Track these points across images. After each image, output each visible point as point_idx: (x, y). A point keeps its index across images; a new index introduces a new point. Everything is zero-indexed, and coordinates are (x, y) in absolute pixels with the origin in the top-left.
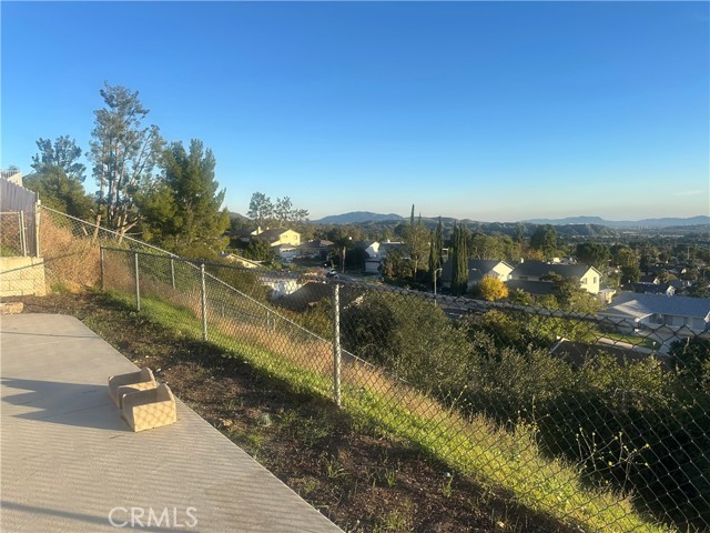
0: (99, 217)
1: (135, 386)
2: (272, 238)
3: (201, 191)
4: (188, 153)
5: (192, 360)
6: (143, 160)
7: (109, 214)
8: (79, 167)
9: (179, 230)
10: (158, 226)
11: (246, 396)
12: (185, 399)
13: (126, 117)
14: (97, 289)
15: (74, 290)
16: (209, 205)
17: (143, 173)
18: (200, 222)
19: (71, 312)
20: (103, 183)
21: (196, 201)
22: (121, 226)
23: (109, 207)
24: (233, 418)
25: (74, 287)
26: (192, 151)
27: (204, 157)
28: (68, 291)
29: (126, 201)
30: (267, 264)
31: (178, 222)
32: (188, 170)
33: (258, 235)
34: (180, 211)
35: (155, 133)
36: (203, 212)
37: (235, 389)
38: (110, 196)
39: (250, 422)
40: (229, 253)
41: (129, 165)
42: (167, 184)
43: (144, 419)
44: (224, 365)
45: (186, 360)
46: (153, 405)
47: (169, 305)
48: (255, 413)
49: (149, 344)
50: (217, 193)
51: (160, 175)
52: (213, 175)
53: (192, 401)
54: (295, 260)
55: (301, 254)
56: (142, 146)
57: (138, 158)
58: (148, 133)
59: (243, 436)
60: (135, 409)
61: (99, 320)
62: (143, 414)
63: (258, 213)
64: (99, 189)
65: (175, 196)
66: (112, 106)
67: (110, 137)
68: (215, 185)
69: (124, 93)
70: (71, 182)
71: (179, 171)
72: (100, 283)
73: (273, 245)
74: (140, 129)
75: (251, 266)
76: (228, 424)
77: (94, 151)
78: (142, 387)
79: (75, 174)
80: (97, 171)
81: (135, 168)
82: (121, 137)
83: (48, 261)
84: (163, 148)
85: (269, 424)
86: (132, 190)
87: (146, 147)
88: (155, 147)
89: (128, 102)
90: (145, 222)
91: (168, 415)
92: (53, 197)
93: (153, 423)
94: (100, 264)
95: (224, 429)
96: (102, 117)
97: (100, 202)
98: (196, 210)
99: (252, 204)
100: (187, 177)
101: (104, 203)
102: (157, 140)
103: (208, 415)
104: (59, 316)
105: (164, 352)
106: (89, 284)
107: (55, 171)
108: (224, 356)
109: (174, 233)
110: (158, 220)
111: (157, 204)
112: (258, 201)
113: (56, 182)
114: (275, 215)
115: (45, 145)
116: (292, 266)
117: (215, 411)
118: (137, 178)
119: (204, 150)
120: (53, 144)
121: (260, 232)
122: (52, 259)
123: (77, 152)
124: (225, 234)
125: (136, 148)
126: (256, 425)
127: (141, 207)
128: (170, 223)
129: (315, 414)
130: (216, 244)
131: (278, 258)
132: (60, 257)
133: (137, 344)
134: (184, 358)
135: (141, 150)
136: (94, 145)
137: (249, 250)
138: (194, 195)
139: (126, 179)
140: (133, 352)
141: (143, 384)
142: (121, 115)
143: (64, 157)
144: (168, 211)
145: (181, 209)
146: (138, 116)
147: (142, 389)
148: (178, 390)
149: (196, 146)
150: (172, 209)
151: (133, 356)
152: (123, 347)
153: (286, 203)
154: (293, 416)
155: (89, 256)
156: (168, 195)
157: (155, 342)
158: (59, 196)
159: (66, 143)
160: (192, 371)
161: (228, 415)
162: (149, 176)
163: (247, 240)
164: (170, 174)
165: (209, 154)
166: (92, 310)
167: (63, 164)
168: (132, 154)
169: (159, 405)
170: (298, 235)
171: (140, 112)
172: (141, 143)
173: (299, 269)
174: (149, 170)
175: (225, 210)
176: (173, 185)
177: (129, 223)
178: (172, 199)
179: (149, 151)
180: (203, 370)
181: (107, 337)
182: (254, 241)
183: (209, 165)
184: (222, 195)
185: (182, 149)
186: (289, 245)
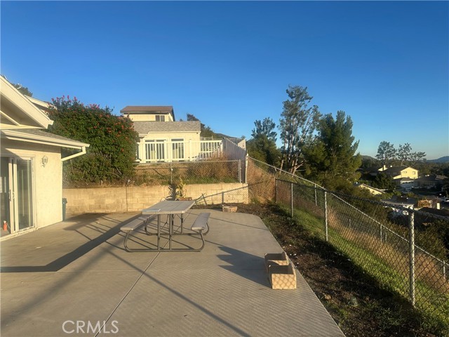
0: (283, 161)
1: (277, 262)
2: (394, 173)
3: (343, 143)
4: (335, 120)
5: (316, 252)
6: (308, 127)
7: (288, 159)
8: (274, 134)
9: (328, 168)
10: (315, 166)
11: (344, 283)
12: (306, 276)
13: (299, 103)
14: (273, 202)
15: (262, 202)
16: (348, 152)
17: (308, 134)
18: (341, 163)
19: (258, 214)
20: (286, 142)
21: (339, 149)
22: (294, 166)
23: (288, 156)
24: (332, 295)
25: (262, 200)
26: (338, 117)
27: (345, 121)
28: (259, 202)
29: (297, 151)
30: (389, 192)
31: (327, 163)
32: (335, 130)
33: (384, 171)
34: (329, 156)
35: (315, 110)
36: (343, 156)
37: (338, 276)
38: (289, 149)
39: (343, 300)
40: (361, 183)
41: (300, 130)
42: (322, 140)
43: (278, 283)
44: (335, 259)
45: (312, 251)
46: (283, 275)
47: (312, 215)
48: (348, 295)
49: (293, 238)
50: (353, 144)
51: (317, 135)
52: (351, 132)
53: (310, 277)
54: (413, 190)
55: (419, 185)
56: (308, 118)
57: (305, 126)
58: (311, 111)
59: (336, 309)
60: (273, 275)
61: (271, 220)
62: (277, 279)
63: (384, 155)
64: (283, 145)
65: (326, 147)
66: (292, 98)
67: (290, 115)
68: (352, 139)
69: (299, 90)
70: (269, 142)
71: (329, 132)
72: (275, 199)
73: (395, 178)
74: (307, 109)
75: (376, 193)
76: (328, 298)
77: (282, 124)
78: (280, 263)
79: (272, 138)
80: (283, 136)
81: (303, 132)
82: (296, 114)
83: (250, 186)
84: (320, 118)
85: (356, 305)
86: (301, 145)
87: (310, 119)
88: (315, 118)
89: (301, 94)
90: (308, 163)
91: (291, 283)
92: (260, 151)
93: (282, 286)
94: (275, 188)
95: (324, 301)
96: (287, 105)
97: (284, 152)
98: (338, 155)
99: (380, 149)
100: (334, 134)
101: (285, 153)
102: (316, 114)
103: (317, 290)
104: (252, 216)
105: (301, 244)
106: (270, 199)
107: (262, 136)
108: (336, 253)
109: (325, 170)
110: (315, 162)
111: (315, 152)
112: (384, 148)
113: (262, 143)
114: (397, 157)
115: (258, 123)
116: (410, 194)
117: (322, 288)
118: (304, 137)
119: (345, 117)
120: (262, 123)
121: (385, 169)
122: (252, 185)
123: (273, 126)
124: (357, 171)
125: (304, 120)
126: (347, 304)
127: (305, 154)
128: (322, 164)
129: (392, 308)
130: (351, 177)
131: (399, 187)
132: (256, 183)
133: (287, 237)
134: (311, 250)
135: (307, 121)
136: (282, 121)
137: (376, 181)
138: (338, 146)
139: (298, 138)
140: (284, 241)
141: (281, 261)
142: (296, 102)
143: (267, 129)
144: (321, 156)
145: (329, 155)
146: (306, 101)
147: (280, 264)
148: (303, 269)
149: (340, 115)
150: (324, 155)
151: (283, 243)
152: (279, 238)
153: (407, 148)
154: (375, 304)
155: (271, 183)
156: (321, 146)
157: (297, 237)
158: (263, 150)
159: (268, 121)
160: (314, 259)
161: (329, 292)
162: (311, 136)
163: (375, 174)
164: (324, 134)
165: (349, 119)
166: (268, 214)
167: (266, 133)
168: (302, 124)
169: (286, 275)
170: (417, 171)
171: (308, 99)
172: (307, 117)
173: (416, 197)
174: (311, 132)
175: (358, 154)
176: (325, 141)
177: (299, 164)
178: (324, 149)
179: (311, 122)
180: (320, 260)
181: (273, 231)
182: (380, 175)
183: (349, 126)
184: (356, 145)
185: (332, 118)
186: (408, 179)
